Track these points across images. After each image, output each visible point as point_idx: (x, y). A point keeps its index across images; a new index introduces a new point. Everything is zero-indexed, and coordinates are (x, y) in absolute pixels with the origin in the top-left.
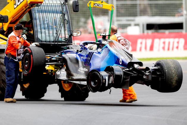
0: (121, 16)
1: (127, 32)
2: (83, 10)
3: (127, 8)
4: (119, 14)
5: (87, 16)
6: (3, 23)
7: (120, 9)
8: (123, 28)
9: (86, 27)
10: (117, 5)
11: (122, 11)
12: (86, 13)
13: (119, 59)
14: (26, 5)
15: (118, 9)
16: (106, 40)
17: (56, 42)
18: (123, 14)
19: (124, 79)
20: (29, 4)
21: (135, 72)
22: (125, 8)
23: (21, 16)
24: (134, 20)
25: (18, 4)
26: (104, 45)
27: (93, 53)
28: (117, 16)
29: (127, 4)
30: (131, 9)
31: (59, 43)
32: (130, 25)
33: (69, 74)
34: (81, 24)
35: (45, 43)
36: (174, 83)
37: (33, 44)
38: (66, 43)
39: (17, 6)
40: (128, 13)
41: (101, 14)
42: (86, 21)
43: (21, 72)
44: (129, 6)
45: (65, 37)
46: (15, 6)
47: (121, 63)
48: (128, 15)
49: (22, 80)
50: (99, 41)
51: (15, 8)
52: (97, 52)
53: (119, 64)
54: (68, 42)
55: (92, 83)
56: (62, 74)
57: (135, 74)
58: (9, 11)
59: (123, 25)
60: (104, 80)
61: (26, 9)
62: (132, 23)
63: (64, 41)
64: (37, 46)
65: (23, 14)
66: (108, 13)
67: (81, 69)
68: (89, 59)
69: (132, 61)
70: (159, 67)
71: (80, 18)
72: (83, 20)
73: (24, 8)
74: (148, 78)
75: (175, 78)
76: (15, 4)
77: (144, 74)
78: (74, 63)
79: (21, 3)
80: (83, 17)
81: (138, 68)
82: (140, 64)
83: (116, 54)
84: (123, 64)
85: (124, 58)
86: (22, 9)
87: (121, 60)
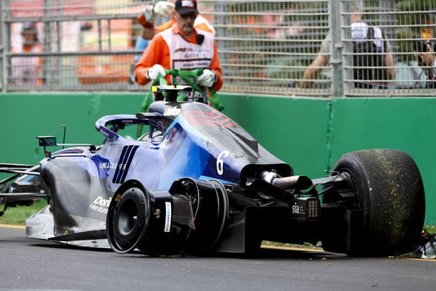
13: (216, 160)
16: (177, 104)
19: (230, 219)
21: (267, 198)
27: (137, 147)
36: (396, 228)
47: (220, 172)
53: (217, 176)
57: (265, 201)
60: (158, 210)
67: (101, 202)
68: (125, 167)
70: (345, 176)
74: (307, 211)
77: (292, 201)
81: (276, 183)
82: (283, 170)
83: (204, 146)
84: (229, 173)
85: (232, 156)
87: (220, 161)
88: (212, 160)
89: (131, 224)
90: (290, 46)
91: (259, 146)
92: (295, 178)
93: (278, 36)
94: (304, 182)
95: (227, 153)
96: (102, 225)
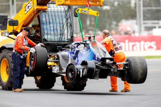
0: (147, 20)
1: (152, 33)
2: (114, 14)
3: (152, 13)
4: (146, 18)
5: (118, 20)
6: (14, 26)
7: (146, 14)
8: (149, 30)
9: (117, 29)
10: (143, 10)
11: (148, 16)
12: (117, 17)
15: (145, 14)
17: (60, 42)
18: (149, 18)
20: (36, 10)
22: (151, 13)
24: (158, 23)
25: (28, 10)
26: (88, 44)
27: (79, 51)
28: (144, 20)
29: (152, 10)
30: (156, 14)
31: (62, 43)
32: (155, 27)
33: (60, 68)
34: (113, 26)
35: (50, 43)
36: (139, 75)
37: (39, 45)
38: (69, 43)
39: (27, 12)
40: (153, 17)
41: (130, 18)
42: (117, 24)
43: (29, 67)
44: (154, 11)
45: (68, 38)
46: (26, 12)
48: (153, 19)
49: (29, 74)
51: (25, 14)
53: (95, 60)
54: (70, 42)
55: (70, 74)
57: (106, 67)
58: (21, 16)
59: (149, 27)
60: (78, 72)
61: (35, 15)
62: (157, 26)
63: (67, 41)
64: (42, 46)
66: (136, 17)
68: (76, 56)
69: (106, 57)
70: (128, 63)
71: (112, 22)
72: (114, 23)
73: (32, 14)
74: (114, 71)
75: (140, 72)
76: (26, 10)
79: (30, 9)
80: (115, 21)
81: (108, 62)
84: (98, 59)
86: (30, 15)
87: (96, 56)
88: (95, 56)
89: (72, 74)
92: (112, 62)
95: (98, 54)
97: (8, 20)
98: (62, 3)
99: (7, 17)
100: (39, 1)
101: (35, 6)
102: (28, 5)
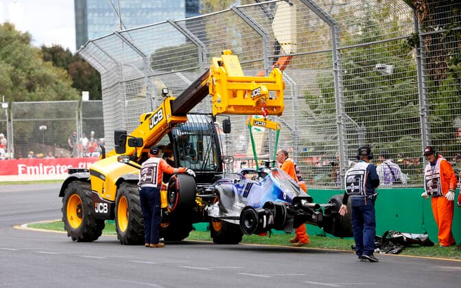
6: (137, 148)
14: (165, 125)
16: (269, 168)
17: (203, 171)
19: (288, 219)
20: (169, 123)
21: (302, 210)
23: (159, 139)
25: (155, 123)
26: (267, 174)
27: (253, 183)
31: (207, 172)
33: (223, 210)
39: (154, 126)
45: (214, 165)
46: (151, 127)
47: (285, 198)
50: (260, 169)
51: (150, 129)
52: (257, 183)
53: (283, 199)
54: (218, 171)
55: (247, 223)
56: (214, 211)
57: (301, 212)
58: (143, 131)
60: (261, 220)
61: (166, 130)
63: (213, 169)
65: (162, 135)
67: (238, 204)
68: (248, 191)
69: (300, 196)
70: (334, 204)
73: (163, 128)
74: (318, 218)
76: (151, 124)
77: (312, 213)
78: (229, 196)
79: (159, 122)
81: (306, 204)
82: (310, 200)
83: (279, 187)
84: (288, 199)
85: (289, 192)
86: (160, 129)
87: (285, 194)
88: (282, 193)
89: (250, 223)
90: (324, 169)
91: (301, 189)
92: (313, 204)
93: (319, 165)
94: (317, 206)
95: (288, 191)
96: (238, 215)
97: (128, 138)
98: (224, 110)
99: (126, 133)
100: (175, 110)
101: (168, 116)
102: (156, 115)
